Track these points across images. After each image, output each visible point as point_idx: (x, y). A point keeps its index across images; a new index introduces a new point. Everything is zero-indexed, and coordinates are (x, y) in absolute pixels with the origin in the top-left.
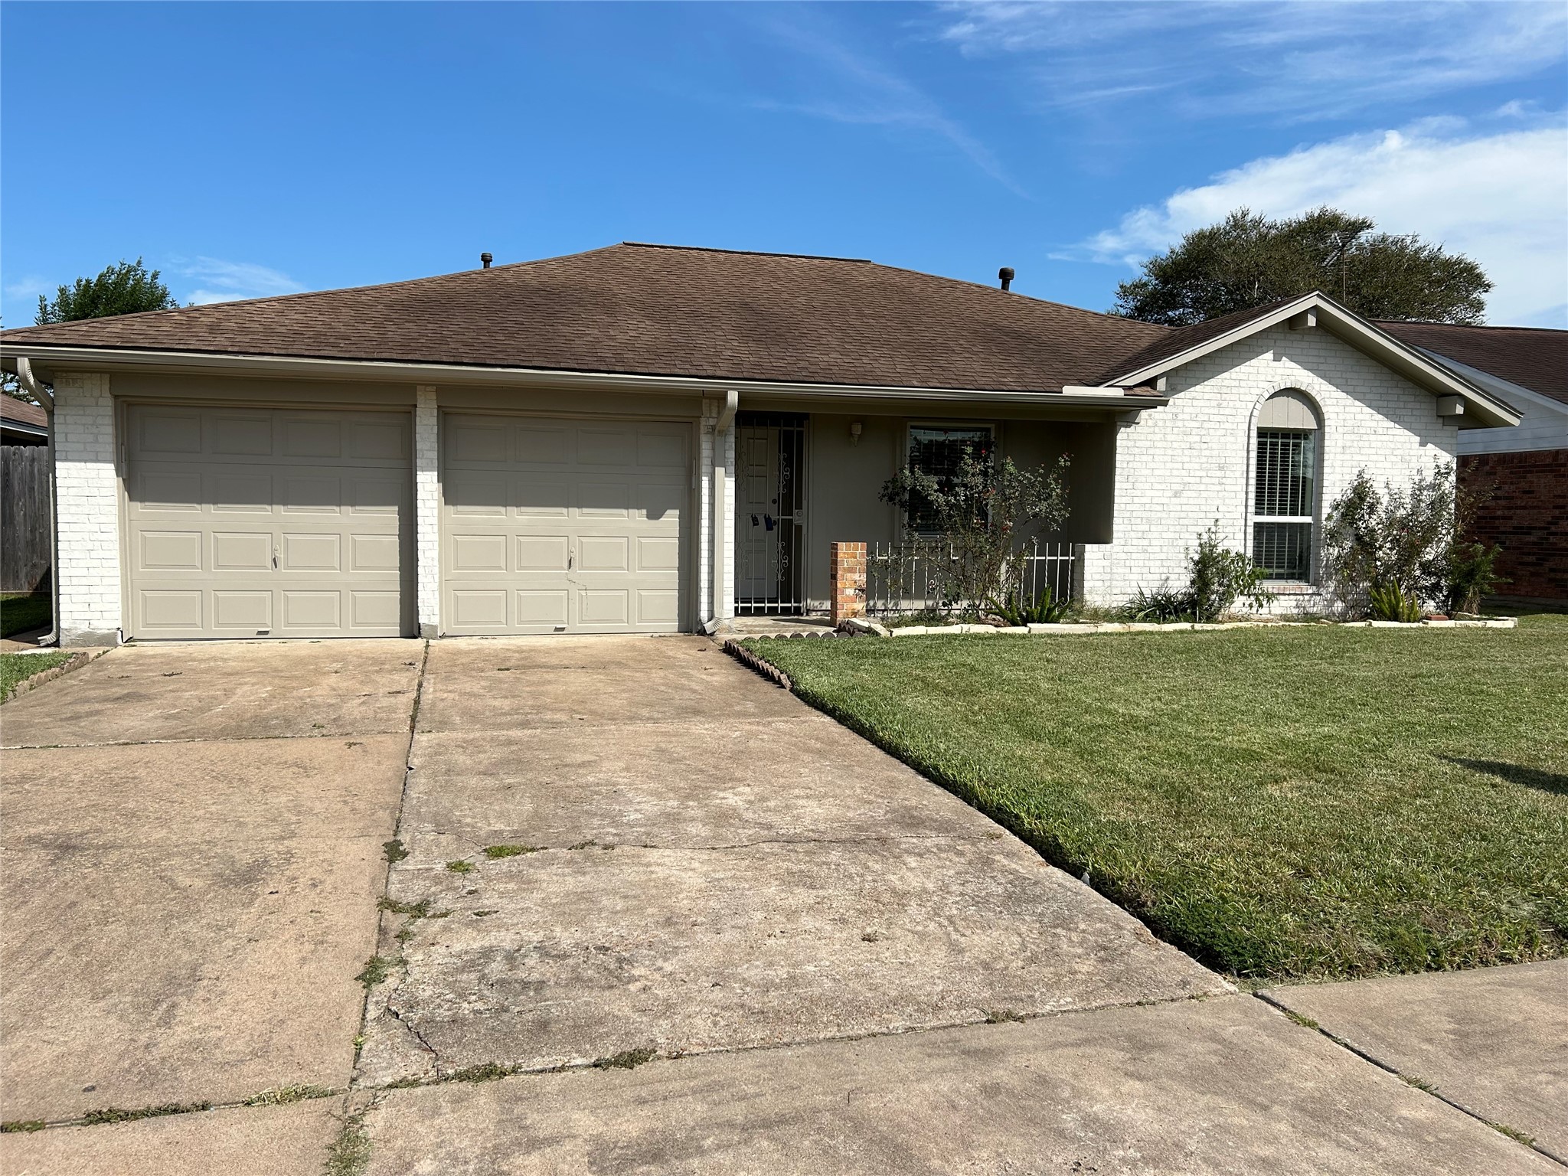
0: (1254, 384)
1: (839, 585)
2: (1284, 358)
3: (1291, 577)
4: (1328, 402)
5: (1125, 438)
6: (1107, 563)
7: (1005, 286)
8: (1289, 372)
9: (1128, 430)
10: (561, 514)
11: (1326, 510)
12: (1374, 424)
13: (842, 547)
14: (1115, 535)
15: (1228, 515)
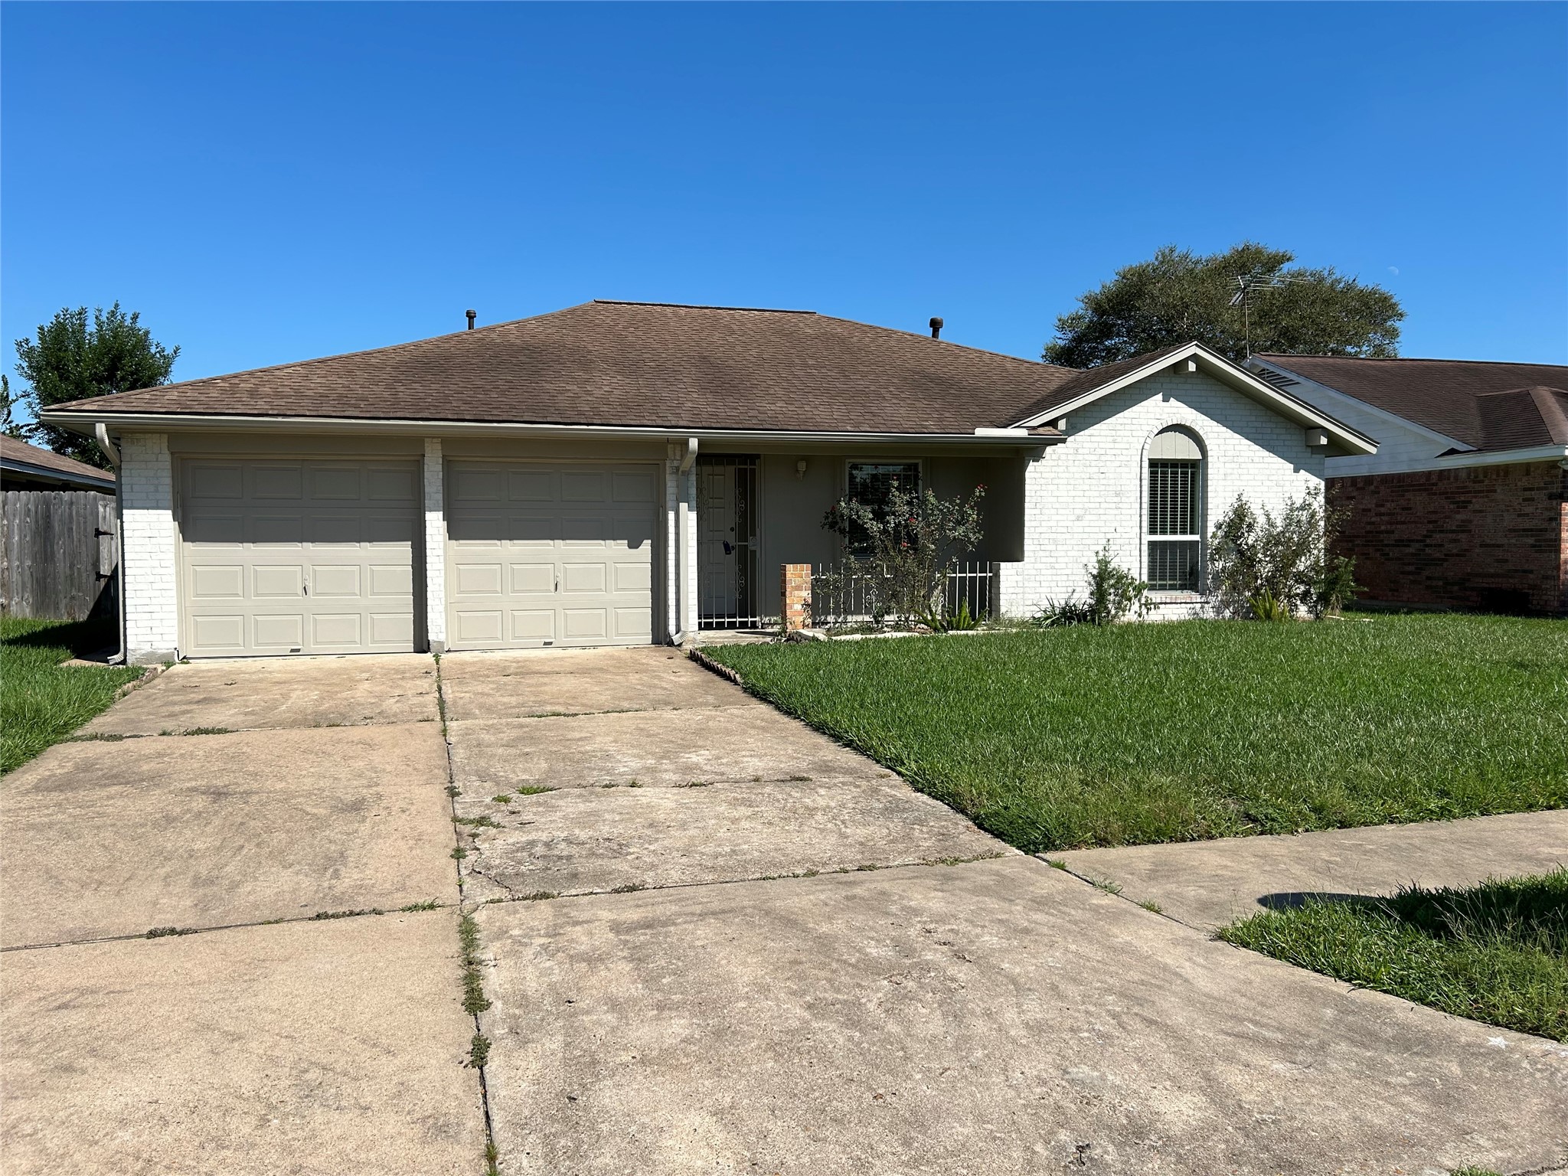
0: (1145, 422)
1: (788, 601)
2: (1172, 399)
3: (1183, 588)
4: (1211, 435)
5: (1033, 473)
6: (1020, 578)
7: (935, 334)
8: (1175, 410)
9: (1035, 463)
10: (549, 545)
11: (1211, 529)
12: (1252, 454)
13: (790, 569)
14: (1026, 554)
15: (1125, 535)
